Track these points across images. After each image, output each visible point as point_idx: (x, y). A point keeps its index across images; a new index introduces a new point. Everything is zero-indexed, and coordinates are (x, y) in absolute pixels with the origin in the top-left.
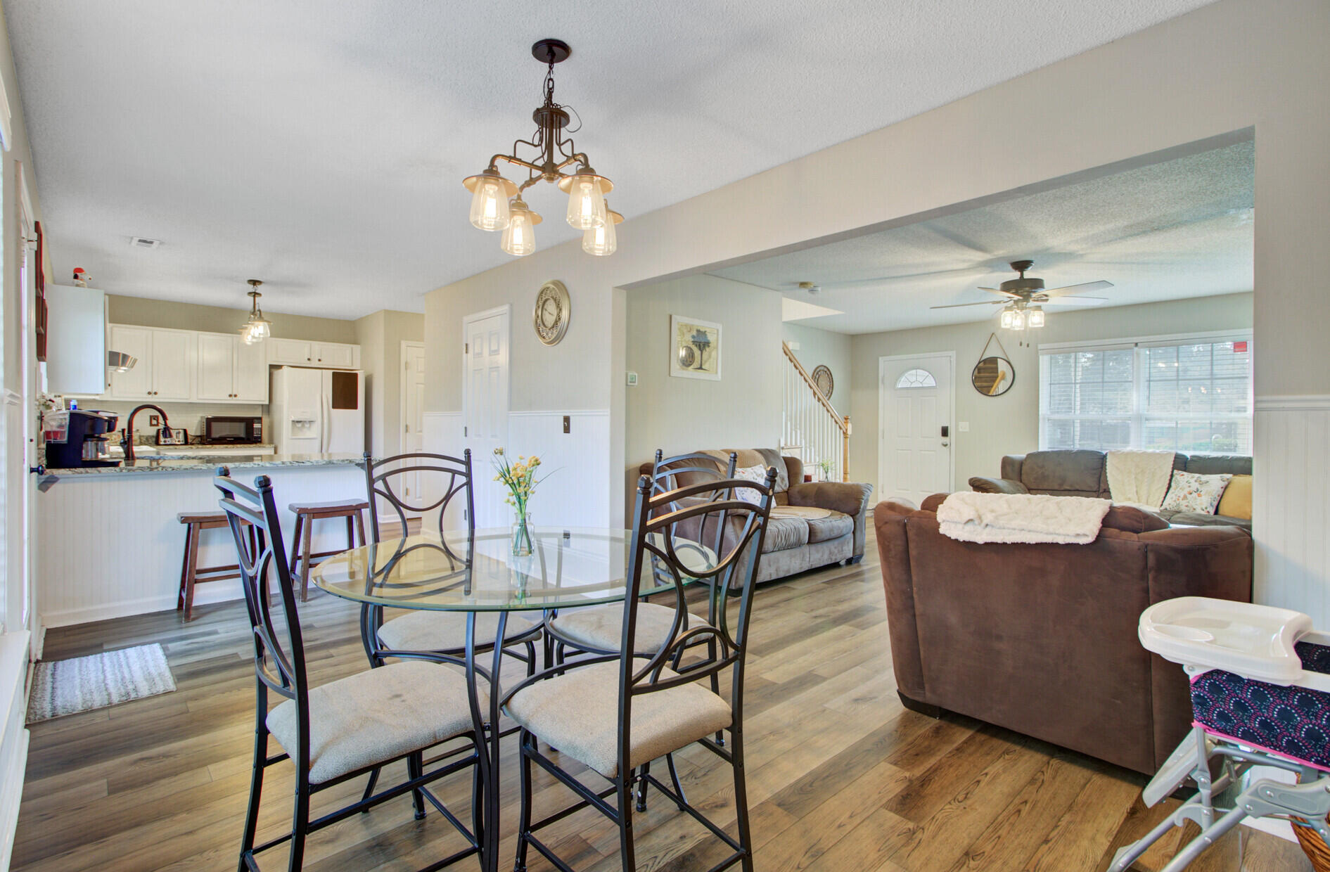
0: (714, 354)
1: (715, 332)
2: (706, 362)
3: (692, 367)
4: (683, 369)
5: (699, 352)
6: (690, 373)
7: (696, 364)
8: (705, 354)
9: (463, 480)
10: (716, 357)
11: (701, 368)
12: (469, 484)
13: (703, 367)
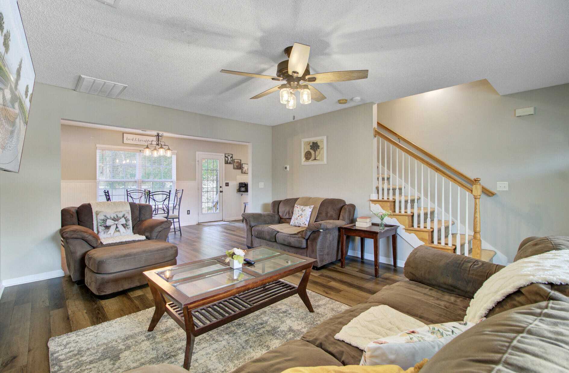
0: (321, 152)
1: (322, 140)
2: (318, 156)
3: (311, 159)
4: (307, 161)
5: (314, 152)
6: (311, 162)
7: (313, 158)
8: (317, 153)
9: (168, 196)
10: (324, 153)
11: (315, 159)
12: (169, 197)
13: (316, 159)
